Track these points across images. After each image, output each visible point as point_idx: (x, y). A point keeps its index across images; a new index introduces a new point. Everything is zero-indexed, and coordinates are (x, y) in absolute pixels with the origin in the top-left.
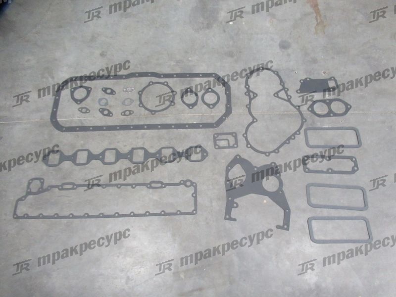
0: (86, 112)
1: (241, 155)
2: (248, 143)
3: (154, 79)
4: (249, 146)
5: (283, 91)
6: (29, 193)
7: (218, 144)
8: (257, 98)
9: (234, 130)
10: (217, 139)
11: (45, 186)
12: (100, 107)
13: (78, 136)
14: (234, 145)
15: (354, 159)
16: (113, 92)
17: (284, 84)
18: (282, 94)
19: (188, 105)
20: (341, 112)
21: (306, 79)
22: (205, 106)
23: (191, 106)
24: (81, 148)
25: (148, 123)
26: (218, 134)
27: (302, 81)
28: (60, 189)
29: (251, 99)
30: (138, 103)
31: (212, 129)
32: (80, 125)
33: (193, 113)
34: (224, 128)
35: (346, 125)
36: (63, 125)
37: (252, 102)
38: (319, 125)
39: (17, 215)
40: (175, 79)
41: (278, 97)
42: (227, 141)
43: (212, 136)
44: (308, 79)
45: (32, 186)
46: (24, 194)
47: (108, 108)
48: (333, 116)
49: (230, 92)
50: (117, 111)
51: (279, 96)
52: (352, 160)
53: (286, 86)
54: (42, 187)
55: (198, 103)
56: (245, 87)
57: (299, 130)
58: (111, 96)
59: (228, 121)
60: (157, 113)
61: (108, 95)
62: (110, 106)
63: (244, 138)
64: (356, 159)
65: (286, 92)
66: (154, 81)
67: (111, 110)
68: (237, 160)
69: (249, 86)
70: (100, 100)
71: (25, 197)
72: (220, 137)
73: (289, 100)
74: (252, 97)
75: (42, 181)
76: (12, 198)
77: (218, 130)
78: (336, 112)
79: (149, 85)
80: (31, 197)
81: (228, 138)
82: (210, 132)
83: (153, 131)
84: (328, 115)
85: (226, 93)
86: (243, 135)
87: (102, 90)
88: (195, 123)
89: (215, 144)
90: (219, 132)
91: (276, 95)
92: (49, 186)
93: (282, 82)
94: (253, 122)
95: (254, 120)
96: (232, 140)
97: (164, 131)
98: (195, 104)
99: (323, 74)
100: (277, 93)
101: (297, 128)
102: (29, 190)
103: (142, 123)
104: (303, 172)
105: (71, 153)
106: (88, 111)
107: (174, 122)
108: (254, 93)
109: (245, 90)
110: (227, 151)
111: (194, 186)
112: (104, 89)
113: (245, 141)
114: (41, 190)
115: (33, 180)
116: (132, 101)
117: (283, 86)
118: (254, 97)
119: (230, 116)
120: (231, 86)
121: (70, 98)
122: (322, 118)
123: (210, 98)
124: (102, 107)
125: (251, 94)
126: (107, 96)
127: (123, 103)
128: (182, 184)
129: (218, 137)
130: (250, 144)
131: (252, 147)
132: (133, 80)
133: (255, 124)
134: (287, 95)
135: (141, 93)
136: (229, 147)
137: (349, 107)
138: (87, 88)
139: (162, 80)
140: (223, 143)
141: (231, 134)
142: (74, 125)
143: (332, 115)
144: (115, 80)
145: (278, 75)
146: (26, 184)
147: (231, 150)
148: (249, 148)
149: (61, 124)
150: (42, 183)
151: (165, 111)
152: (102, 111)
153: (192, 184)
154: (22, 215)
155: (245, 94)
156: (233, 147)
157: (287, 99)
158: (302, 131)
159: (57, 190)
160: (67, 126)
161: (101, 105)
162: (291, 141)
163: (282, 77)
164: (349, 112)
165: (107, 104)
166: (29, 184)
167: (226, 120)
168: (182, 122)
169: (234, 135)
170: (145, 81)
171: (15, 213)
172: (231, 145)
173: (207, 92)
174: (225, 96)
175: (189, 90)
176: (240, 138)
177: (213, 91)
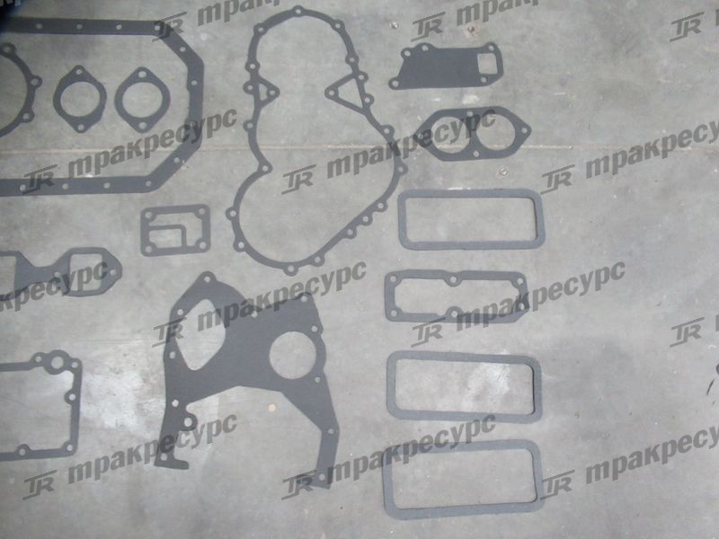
1: (216, 274)
2: (239, 235)
4: (241, 245)
5: (353, 81)
7: (152, 240)
8: (277, 100)
9: (202, 199)
10: (151, 224)
14: (199, 242)
15: (520, 281)
17: (357, 59)
18: (349, 92)
19: (75, 122)
20: (503, 147)
21: (419, 46)
22: (125, 125)
23: (84, 123)
26: (157, 211)
27: (408, 54)
29: (259, 105)
31: (139, 195)
33: (87, 148)
34: (173, 190)
35: (510, 184)
37: (263, 112)
38: (438, 183)
40: (39, 37)
41: (336, 98)
42: (179, 231)
43: (138, 217)
44: (425, 48)
48: (479, 158)
49: (201, 80)
51: (340, 96)
52: (515, 285)
53: (362, 67)
55: (105, 115)
56: (247, 67)
57: (384, 199)
59: (188, 171)
63: (229, 223)
64: (525, 281)
65: (360, 85)
68: (205, 287)
69: (258, 66)
72: (163, 219)
73: (365, 110)
74: (263, 97)
77: (157, 198)
78: (489, 147)
81: (183, 223)
82: (134, 203)
84: (465, 155)
85: (189, 87)
86: (228, 212)
89: (145, 241)
90: (159, 204)
91: (333, 92)
93: (352, 55)
94: (259, 174)
95: (264, 167)
96: (192, 224)
98: (94, 117)
99: (468, 34)
100: (335, 87)
101: (379, 193)
104: (383, 319)
108: (270, 86)
109: (246, 77)
110: (176, 260)
111: (72, 370)
113: (231, 231)
117: (354, 66)
118: (270, 99)
119: (195, 157)
120: (206, 63)
122: (450, 164)
123: (141, 100)
125: (260, 89)
128: (38, 365)
129: (153, 219)
130: (244, 240)
131: (249, 250)
133: (263, 179)
134: (363, 94)
136: (184, 249)
137: (525, 130)
140: (169, 238)
141: (194, 209)
143: (476, 154)
145: (343, 33)
147: (188, 257)
148: (239, 250)
153: (68, 363)
155: (245, 88)
156: (195, 249)
157: (359, 104)
158: (392, 202)
162: (359, 228)
163: (354, 40)
164: (522, 146)
167: (183, 168)
169: (202, 212)
172: (190, 243)
173: (133, 79)
174: (186, 93)
175: (79, 72)
176: (219, 219)
177: (151, 78)
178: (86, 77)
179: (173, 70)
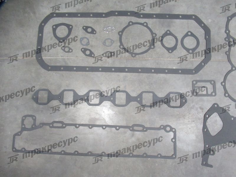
0: (69, 52)
1: (219, 104)
2: (226, 91)
3: (134, 19)
6: (24, 129)
9: (212, 78)
10: (195, 86)
11: (38, 123)
12: (82, 47)
13: (62, 75)
14: (212, 93)
16: (93, 32)
19: (168, 49)
22: (185, 51)
23: (171, 50)
24: (67, 89)
25: (129, 66)
26: (197, 81)
28: (51, 127)
30: (119, 44)
31: (191, 75)
32: (64, 64)
33: (173, 58)
34: (202, 74)
36: (48, 64)
37: (232, 48)
39: (15, 148)
40: (155, 20)
43: (191, 83)
45: (26, 122)
46: (20, 130)
47: (90, 48)
49: (209, 36)
50: (98, 51)
54: (34, 124)
58: (92, 35)
60: (137, 56)
61: (89, 34)
62: (92, 46)
63: (222, 87)
66: (134, 22)
67: (92, 50)
70: (82, 39)
71: (21, 132)
72: (200, 84)
75: (34, 118)
76: (10, 133)
77: (197, 77)
79: (129, 25)
80: (25, 132)
81: (206, 86)
82: (189, 78)
83: (134, 74)
85: (206, 38)
86: (222, 83)
87: (83, 28)
88: (174, 68)
90: (198, 79)
92: (41, 124)
95: (233, 68)
96: (209, 86)
97: (145, 75)
102: (23, 126)
103: (123, 66)
105: (58, 93)
106: (71, 51)
107: (154, 67)
108: (234, 39)
110: (205, 98)
111: (173, 132)
112: (85, 28)
113: (223, 90)
114: (34, 127)
115: (26, 116)
116: (112, 42)
119: (209, 63)
120: (211, 30)
121: (53, 35)
123: (190, 42)
124: (84, 47)
126: (88, 36)
127: (104, 43)
128: (162, 129)
129: (196, 83)
130: (227, 93)
131: (230, 97)
132: (112, 19)
133: (233, 72)
135: (121, 33)
136: (207, 95)
138: (68, 26)
139: (142, 21)
141: (210, 81)
142: (58, 64)
144: (95, 18)
146: (20, 121)
147: (209, 98)
148: (226, 96)
149: (46, 62)
150: (35, 120)
151: (145, 54)
152: (84, 51)
153: (172, 129)
154: (20, 149)
155: (225, 39)
156: (211, 95)
159: (48, 127)
160: (52, 65)
161: (83, 45)
165: (88, 44)
166: (23, 121)
167: (205, 67)
168: (161, 67)
169: (213, 83)
170: (124, 20)
171: (13, 147)
172: (209, 93)
173: (186, 35)
174: (205, 41)
175: (168, 32)
176: (219, 86)
177: (192, 35)
178: (171, 34)
179: (200, 32)
